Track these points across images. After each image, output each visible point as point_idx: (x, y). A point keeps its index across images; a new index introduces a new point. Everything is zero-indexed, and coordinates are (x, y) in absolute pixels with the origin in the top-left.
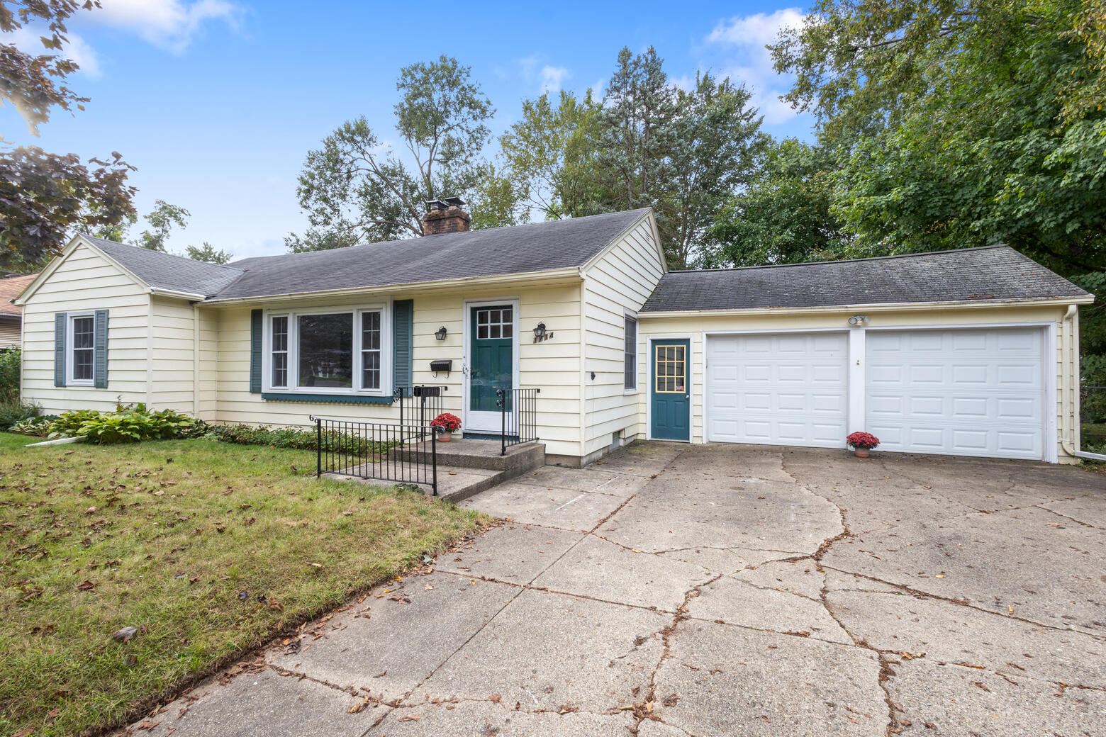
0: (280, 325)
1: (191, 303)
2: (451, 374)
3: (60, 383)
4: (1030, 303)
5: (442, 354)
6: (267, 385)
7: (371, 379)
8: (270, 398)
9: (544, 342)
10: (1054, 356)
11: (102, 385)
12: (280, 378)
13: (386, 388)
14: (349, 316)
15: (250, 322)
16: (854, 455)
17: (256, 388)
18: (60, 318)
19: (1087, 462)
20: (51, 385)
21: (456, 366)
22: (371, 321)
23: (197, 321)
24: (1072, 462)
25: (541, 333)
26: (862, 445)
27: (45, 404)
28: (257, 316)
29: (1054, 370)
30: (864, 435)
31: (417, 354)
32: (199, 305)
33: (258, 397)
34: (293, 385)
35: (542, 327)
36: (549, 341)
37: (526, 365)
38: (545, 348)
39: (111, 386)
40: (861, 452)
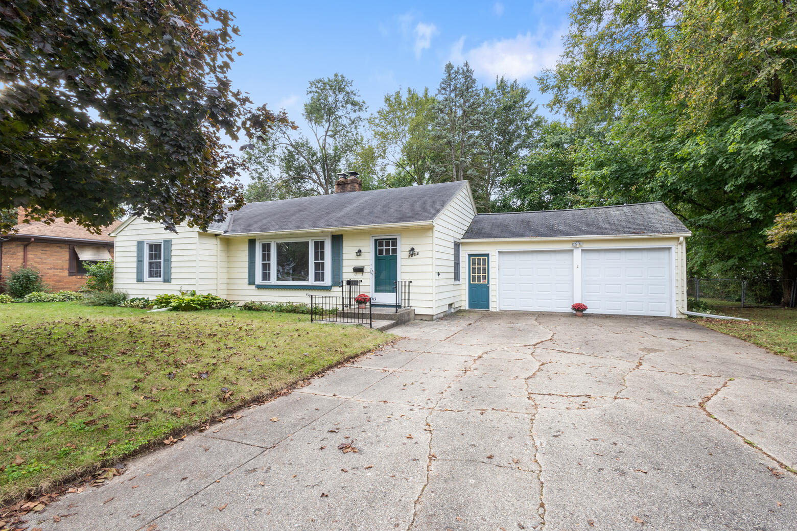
0: (266, 248)
1: (216, 235)
2: (364, 274)
3: (140, 280)
4: (661, 236)
5: (359, 263)
6: (259, 280)
7: (319, 277)
8: (260, 287)
9: (413, 257)
10: (674, 263)
11: (167, 280)
12: (266, 276)
13: (328, 281)
14: (308, 243)
15: (248, 246)
16: (575, 315)
17: (251, 282)
18: (140, 244)
19: (690, 317)
20: (135, 281)
21: (367, 269)
22: (319, 246)
23: (218, 245)
24: (683, 317)
25: (412, 252)
26: (579, 309)
27: (130, 292)
28: (252, 242)
29: (674, 270)
30: (580, 305)
31: (345, 263)
32: (220, 236)
33: (253, 287)
34: (273, 281)
35: (413, 249)
36: (416, 256)
37: (404, 269)
38: (414, 260)
39: (173, 281)
40: (579, 313)
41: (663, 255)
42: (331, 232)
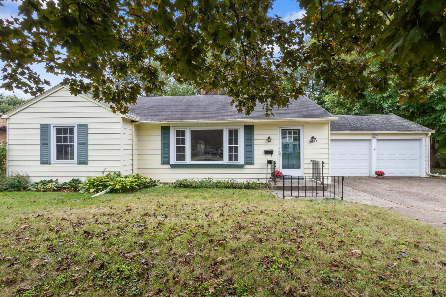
0: (180, 134)
1: (133, 121)
2: (273, 155)
3: (45, 161)
5: (269, 147)
6: (173, 160)
7: (233, 156)
8: (173, 166)
9: (313, 143)
10: (424, 148)
11: (83, 161)
12: (181, 156)
13: (241, 160)
14: (222, 131)
15: (161, 132)
16: (376, 178)
17: (165, 161)
18: (44, 128)
19: (433, 176)
20: (38, 163)
21: (275, 152)
22: (233, 134)
23: (134, 131)
24: (429, 177)
25: (313, 139)
26: (380, 174)
28: (166, 130)
29: (424, 151)
31: (256, 147)
32: (137, 123)
33: (167, 166)
34: (188, 160)
35: (313, 138)
36: (316, 142)
37: (306, 151)
38: (314, 145)
39: (90, 163)
41: (417, 143)
42: (245, 123)
